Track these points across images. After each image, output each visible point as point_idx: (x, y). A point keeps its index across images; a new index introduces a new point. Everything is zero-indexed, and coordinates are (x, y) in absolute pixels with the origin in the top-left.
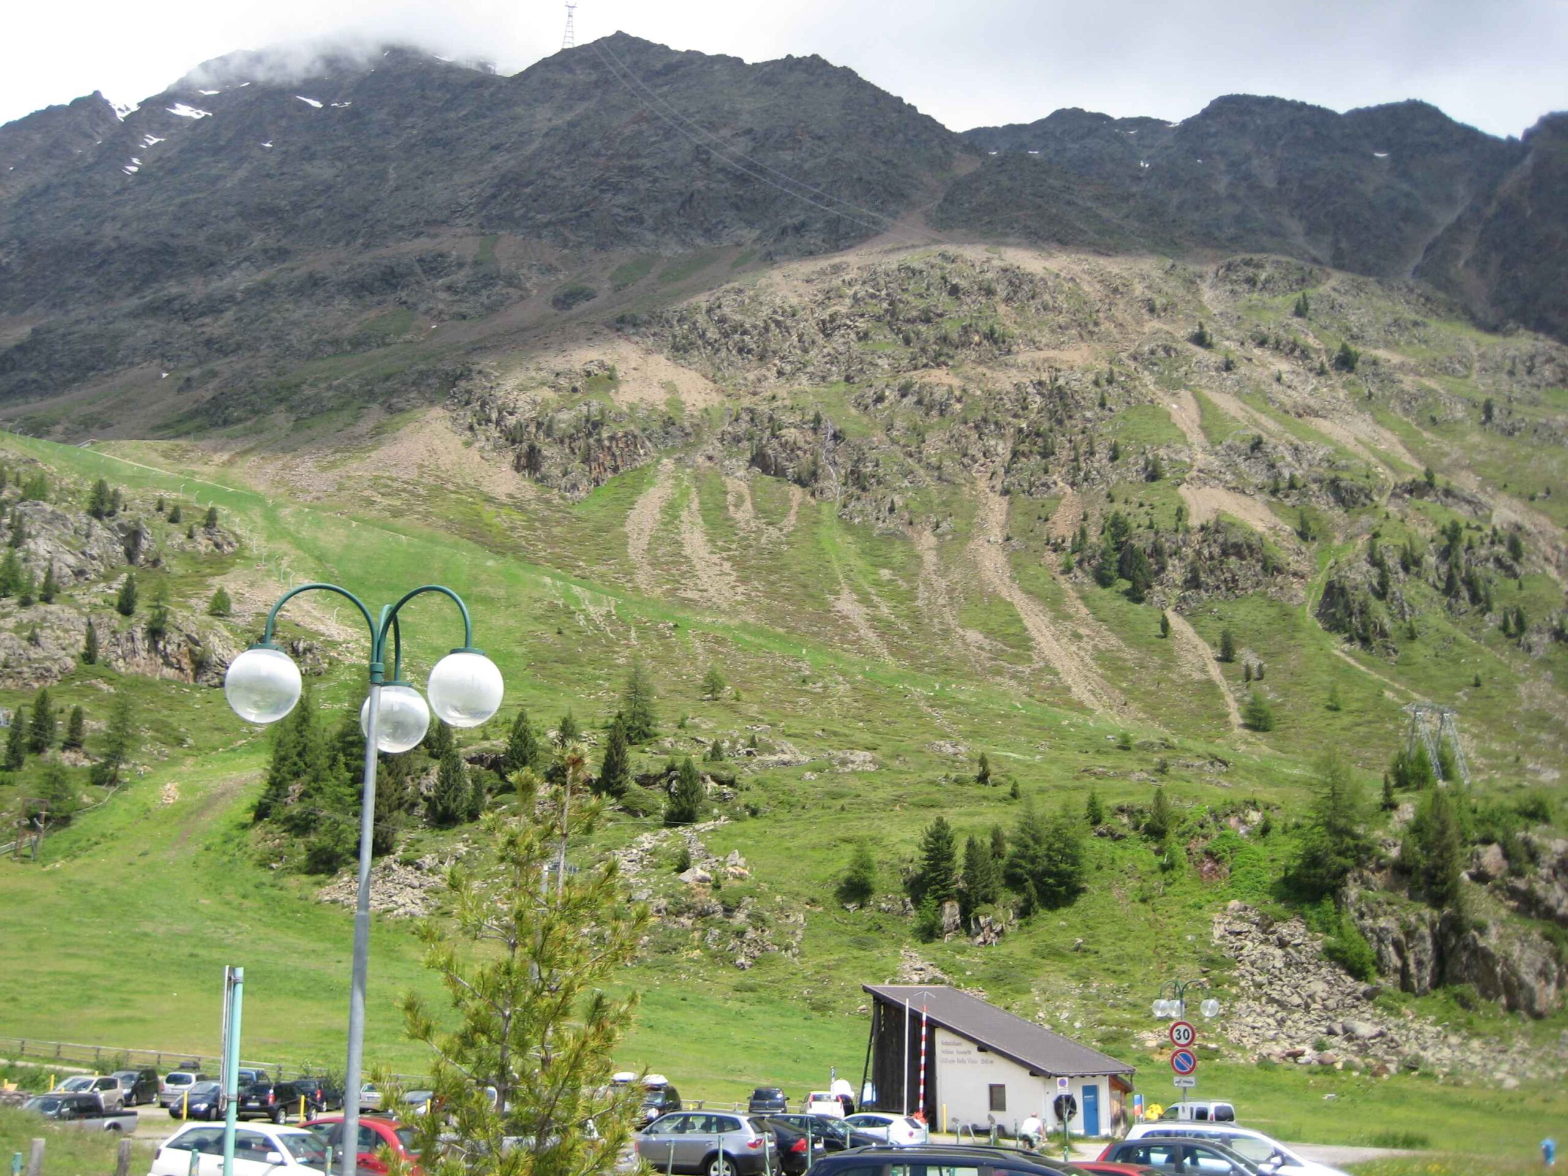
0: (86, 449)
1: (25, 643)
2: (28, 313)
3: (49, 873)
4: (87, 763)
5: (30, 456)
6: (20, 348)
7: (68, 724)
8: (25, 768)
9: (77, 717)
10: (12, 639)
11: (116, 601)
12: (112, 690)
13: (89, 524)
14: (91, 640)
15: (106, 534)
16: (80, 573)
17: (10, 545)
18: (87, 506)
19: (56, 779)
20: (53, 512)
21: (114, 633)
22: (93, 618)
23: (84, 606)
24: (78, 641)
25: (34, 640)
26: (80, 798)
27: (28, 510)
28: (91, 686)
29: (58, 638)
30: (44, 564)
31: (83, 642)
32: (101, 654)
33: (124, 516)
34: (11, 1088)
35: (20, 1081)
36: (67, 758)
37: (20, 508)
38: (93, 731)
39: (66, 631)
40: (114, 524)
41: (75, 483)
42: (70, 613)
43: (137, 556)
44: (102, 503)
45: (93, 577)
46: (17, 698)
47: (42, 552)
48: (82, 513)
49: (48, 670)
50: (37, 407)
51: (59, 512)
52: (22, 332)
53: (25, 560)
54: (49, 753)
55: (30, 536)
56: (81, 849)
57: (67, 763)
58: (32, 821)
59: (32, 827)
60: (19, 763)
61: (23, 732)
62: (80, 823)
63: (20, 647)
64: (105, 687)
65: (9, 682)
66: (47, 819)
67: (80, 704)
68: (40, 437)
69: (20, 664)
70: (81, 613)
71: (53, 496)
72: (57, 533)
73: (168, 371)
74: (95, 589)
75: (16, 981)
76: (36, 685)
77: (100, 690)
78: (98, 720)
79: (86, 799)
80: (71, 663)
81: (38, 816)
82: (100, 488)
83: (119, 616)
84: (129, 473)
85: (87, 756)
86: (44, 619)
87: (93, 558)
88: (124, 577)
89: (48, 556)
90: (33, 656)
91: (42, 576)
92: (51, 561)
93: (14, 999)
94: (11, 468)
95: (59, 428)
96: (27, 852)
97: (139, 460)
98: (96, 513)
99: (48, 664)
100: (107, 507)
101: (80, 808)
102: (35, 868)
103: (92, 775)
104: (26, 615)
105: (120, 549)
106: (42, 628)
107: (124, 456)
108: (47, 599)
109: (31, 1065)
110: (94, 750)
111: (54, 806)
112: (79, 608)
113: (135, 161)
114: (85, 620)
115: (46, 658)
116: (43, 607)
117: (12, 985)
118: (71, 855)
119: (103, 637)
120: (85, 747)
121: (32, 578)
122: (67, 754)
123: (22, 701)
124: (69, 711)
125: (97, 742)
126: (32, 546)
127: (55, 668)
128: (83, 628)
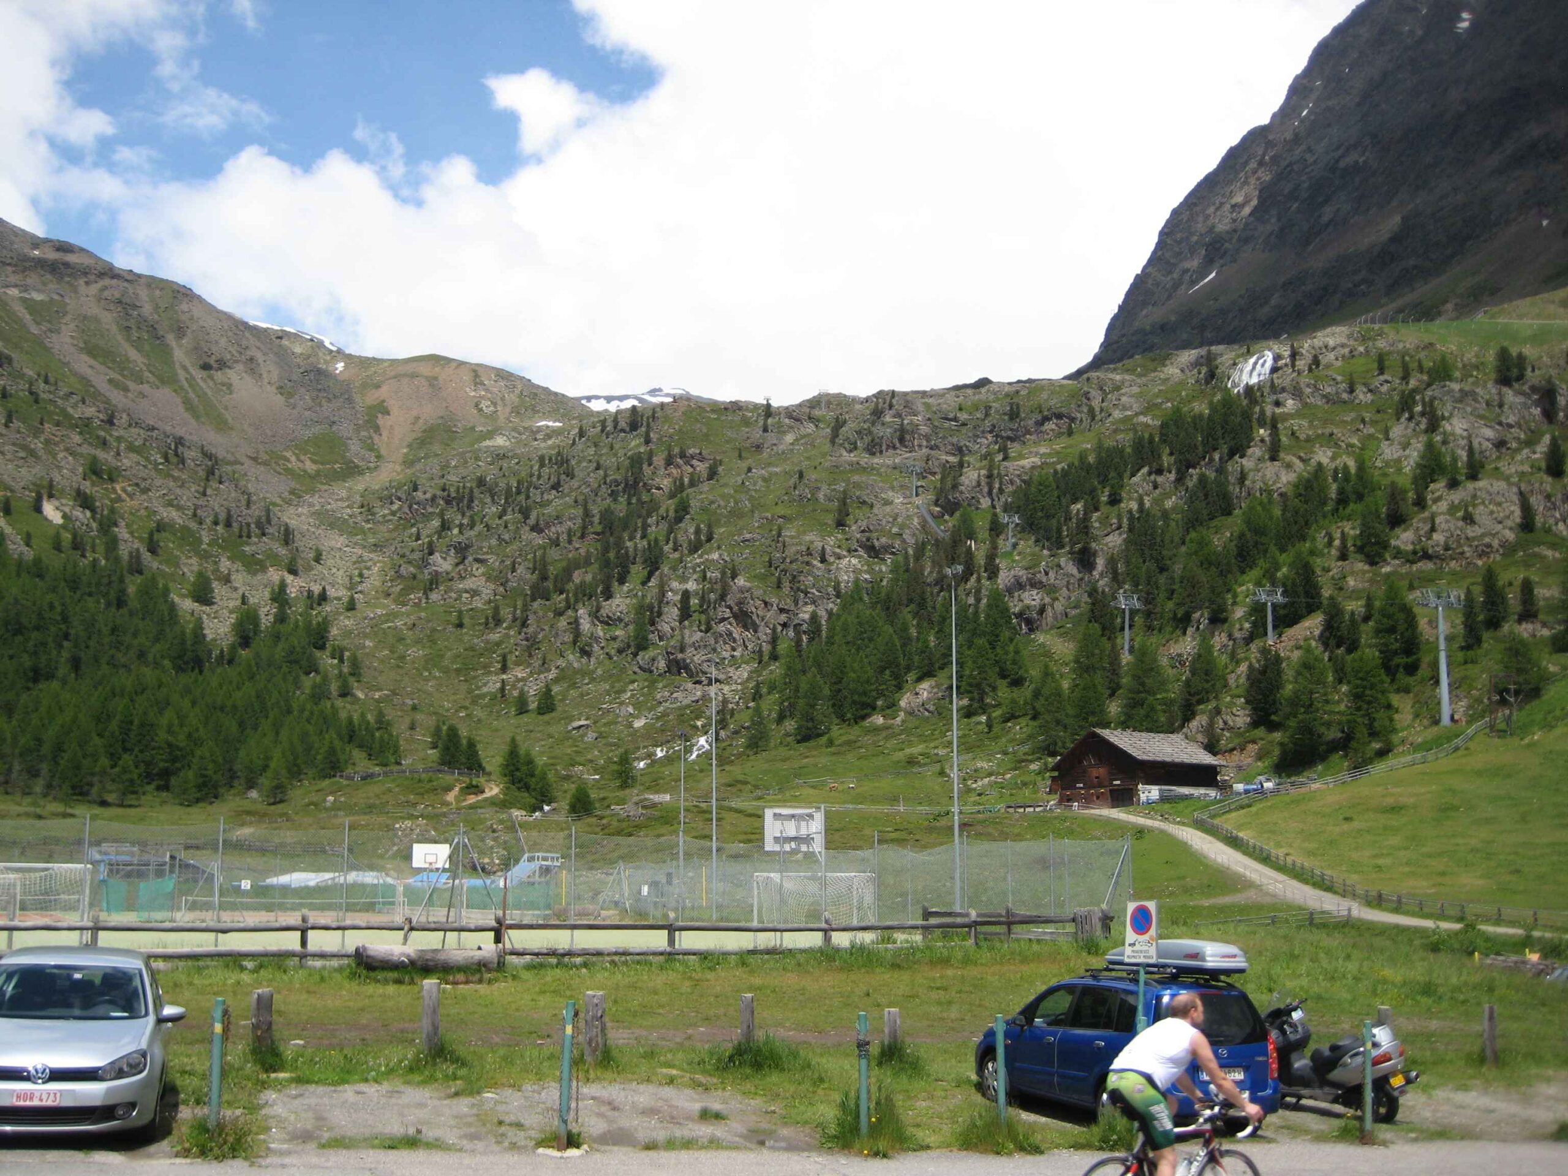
0: (1481, 318)
1: (1461, 523)
2: (1394, 203)
3: (1529, 746)
4: (1546, 632)
5: (1426, 341)
6: (1395, 239)
7: (1519, 595)
8: (1485, 645)
9: (1527, 588)
10: (1447, 521)
11: (1543, 465)
12: (1557, 555)
13: (1500, 394)
14: (1527, 510)
15: (1519, 399)
16: (1500, 444)
17: (1426, 431)
18: (1493, 376)
19: (1517, 653)
20: (1461, 390)
21: (1548, 497)
22: (1523, 486)
23: (1511, 476)
24: (1512, 512)
25: (1469, 519)
26: (1546, 668)
27: (1437, 393)
28: (1536, 555)
29: (1492, 513)
30: (1463, 442)
31: (1518, 512)
32: (1539, 520)
33: (1533, 377)
34: (1534, 957)
35: (1540, 950)
36: (1525, 630)
37: (1429, 393)
38: (1546, 599)
39: (1499, 504)
40: (1526, 388)
41: (1477, 356)
42: (1500, 485)
43: (1557, 414)
44: (1508, 370)
45: (1514, 445)
46: (1464, 577)
47: (1458, 431)
48: (1490, 385)
49: (1489, 546)
50: (1423, 290)
51: (1467, 388)
52: (1394, 222)
53: (1445, 442)
54: (1506, 628)
55: (1443, 418)
56: (1557, 719)
57: (1525, 635)
58: (1502, 696)
59: (1503, 702)
60: (1479, 641)
61: (1477, 610)
62: (1551, 693)
63: (1456, 528)
64: (1549, 553)
65: (1453, 564)
66: (1517, 693)
67: (1527, 574)
68: (1432, 320)
69: (1460, 545)
70: (1510, 484)
71: (1457, 374)
72: (1469, 409)
73: (1547, 217)
74: (1519, 458)
75: (1516, 853)
76: (1480, 563)
77: (1545, 557)
78: (1549, 587)
79: (1552, 668)
80: (1510, 536)
81: (1507, 691)
82: (1503, 355)
83: (1550, 479)
84: (1529, 332)
85: (1544, 625)
86: (1474, 497)
87: (1510, 426)
88: (1547, 439)
89: (1465, 434)
90: (1471, 534)
91: (1463, 455)
92: (1469, 438)
93: (1517, 871)
94: (1412, 357)
95: (1449, 306)
96: (1503, 726)
97: (1538, 316)
98: (1504, 380)
99: (1487, 540)
100: (1515, 372)
101: (1546, 678)
102: (1514, 742)
103: (1554, 644)
104: (1456, 496)
105: (1537, 411)
106: (1474, 506)
107: (1520, 317)
108: (1473, 477)
109: (1548, 935)
110: (1551, 619)
111: (1521, 679)
112: (1507, 479)
113: (1465, 15)
114: (1515, 490)
115: (1483, 535)
116: (1470, 486)
117: (1512, 857)
118: (1548, 726)
119: (1537, 502)
120: (1541, 617)
121: (1455, 459)
122: (1524, 625)
123: (1470, 580)
124: (1518, 583)
125: (1552, 610)
126: (1448, 428)
127: (1496, 543)
128: (1515, 498)
